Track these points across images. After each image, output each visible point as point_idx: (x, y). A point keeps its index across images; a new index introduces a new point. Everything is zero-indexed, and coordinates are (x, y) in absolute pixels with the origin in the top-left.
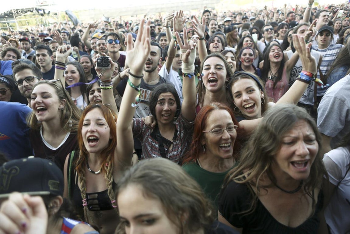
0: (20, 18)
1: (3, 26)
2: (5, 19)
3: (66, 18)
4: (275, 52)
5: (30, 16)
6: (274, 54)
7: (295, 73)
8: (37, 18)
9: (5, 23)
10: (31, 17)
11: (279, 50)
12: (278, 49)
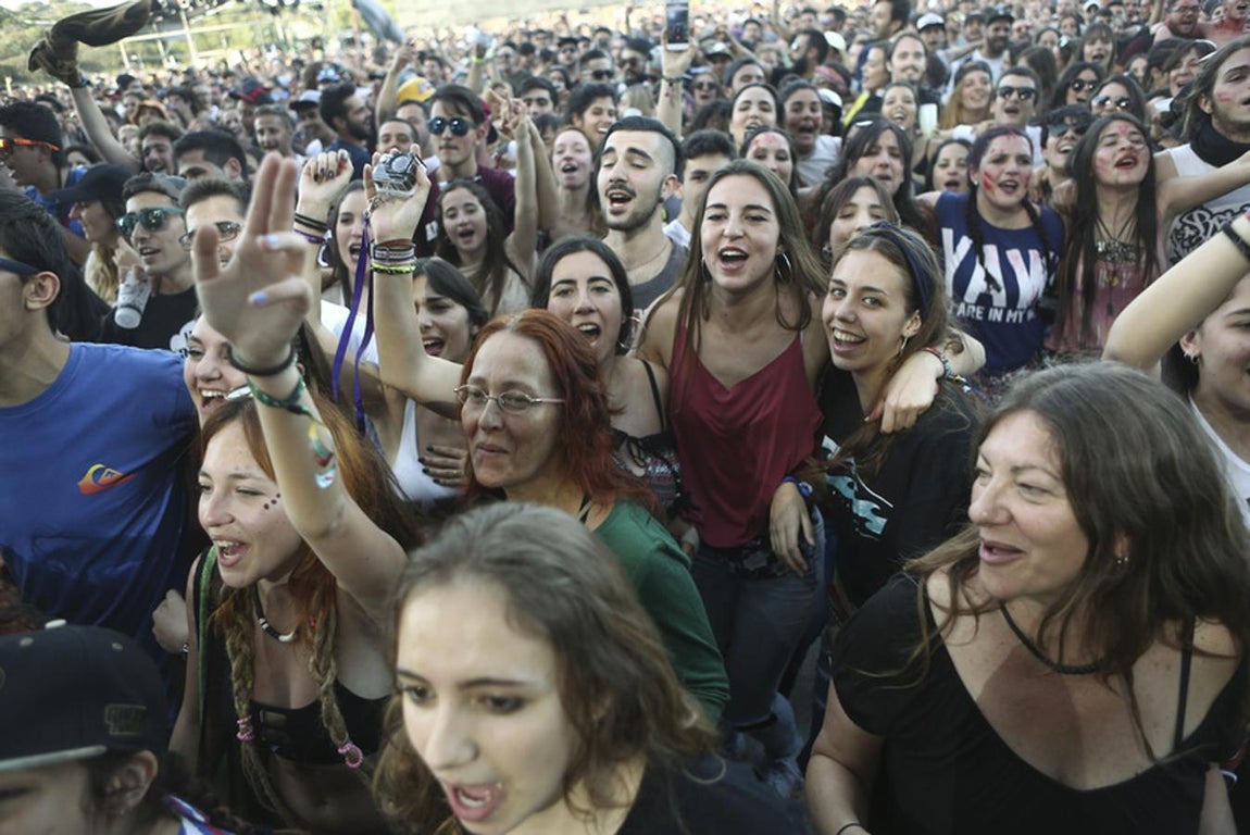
0: (202, 23)
1: (149, 52)
2: (154, 26)
3: (352, 22)
4: (1119, 147)
5: (233, 15)
6: (1114, 155)
7: (1198, 233)
8: (257, 21)
9: (154, 41)
10: (235, 20)
11: (1136, 137)
12: (1134, 133)
